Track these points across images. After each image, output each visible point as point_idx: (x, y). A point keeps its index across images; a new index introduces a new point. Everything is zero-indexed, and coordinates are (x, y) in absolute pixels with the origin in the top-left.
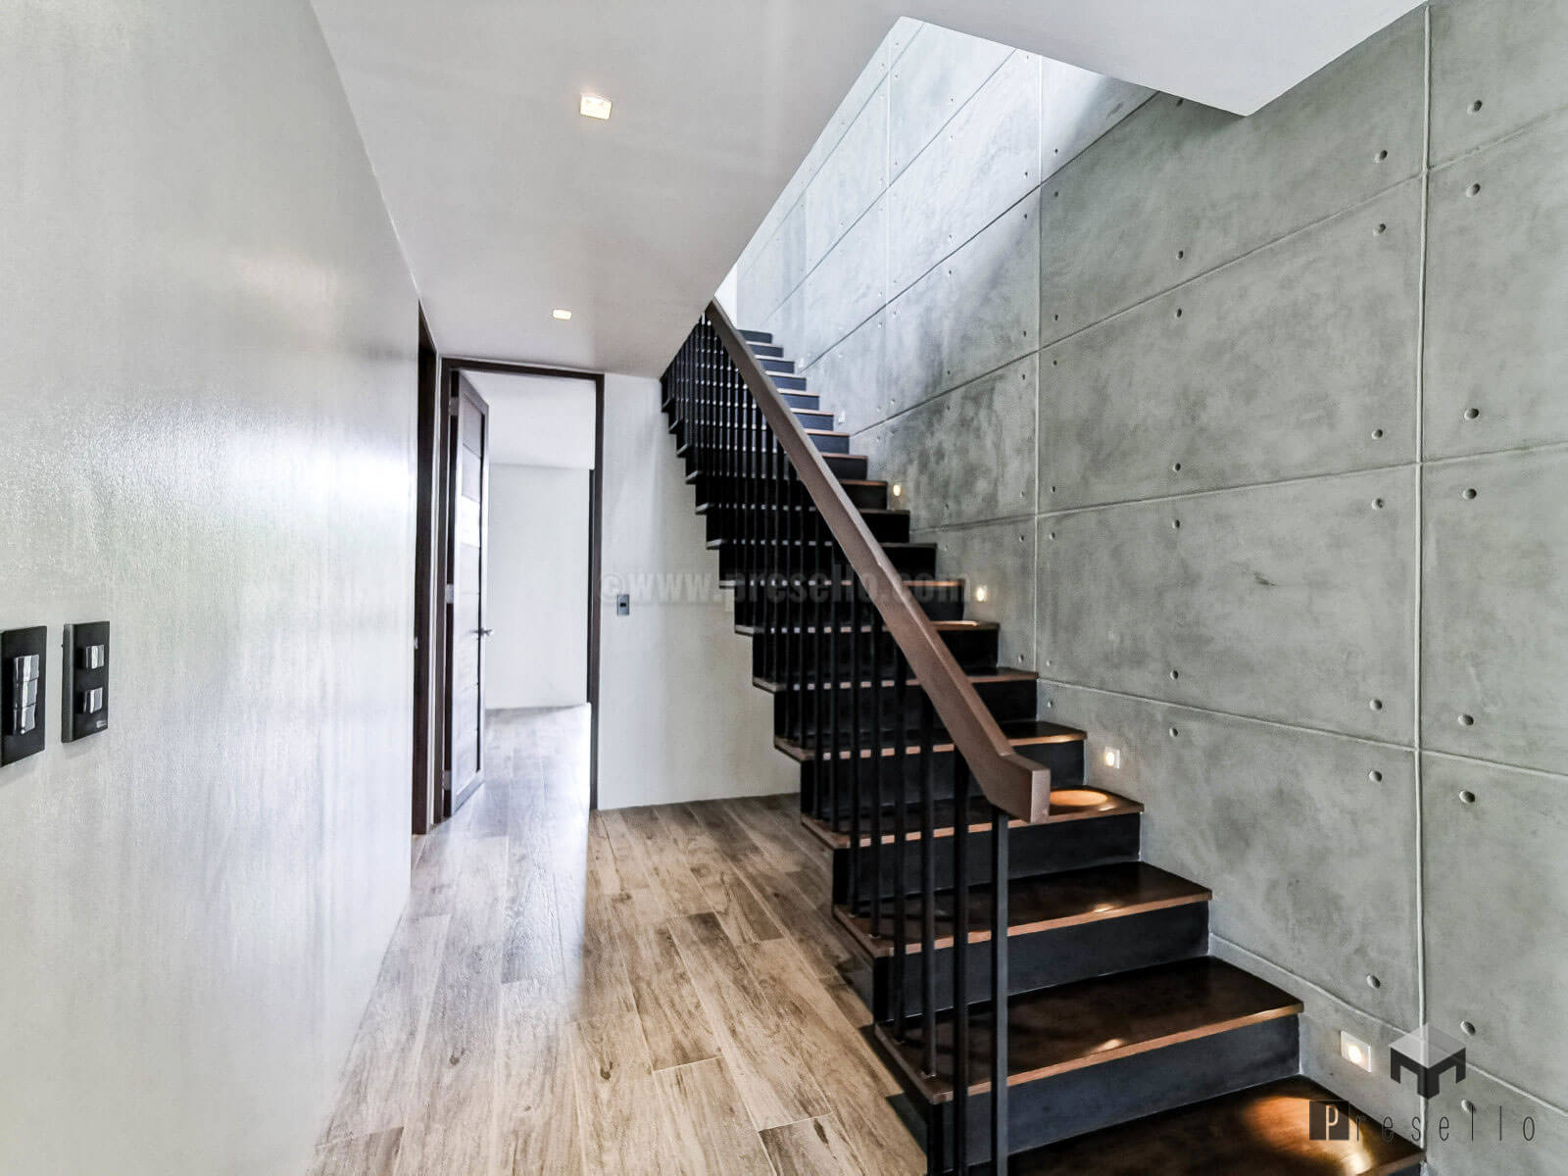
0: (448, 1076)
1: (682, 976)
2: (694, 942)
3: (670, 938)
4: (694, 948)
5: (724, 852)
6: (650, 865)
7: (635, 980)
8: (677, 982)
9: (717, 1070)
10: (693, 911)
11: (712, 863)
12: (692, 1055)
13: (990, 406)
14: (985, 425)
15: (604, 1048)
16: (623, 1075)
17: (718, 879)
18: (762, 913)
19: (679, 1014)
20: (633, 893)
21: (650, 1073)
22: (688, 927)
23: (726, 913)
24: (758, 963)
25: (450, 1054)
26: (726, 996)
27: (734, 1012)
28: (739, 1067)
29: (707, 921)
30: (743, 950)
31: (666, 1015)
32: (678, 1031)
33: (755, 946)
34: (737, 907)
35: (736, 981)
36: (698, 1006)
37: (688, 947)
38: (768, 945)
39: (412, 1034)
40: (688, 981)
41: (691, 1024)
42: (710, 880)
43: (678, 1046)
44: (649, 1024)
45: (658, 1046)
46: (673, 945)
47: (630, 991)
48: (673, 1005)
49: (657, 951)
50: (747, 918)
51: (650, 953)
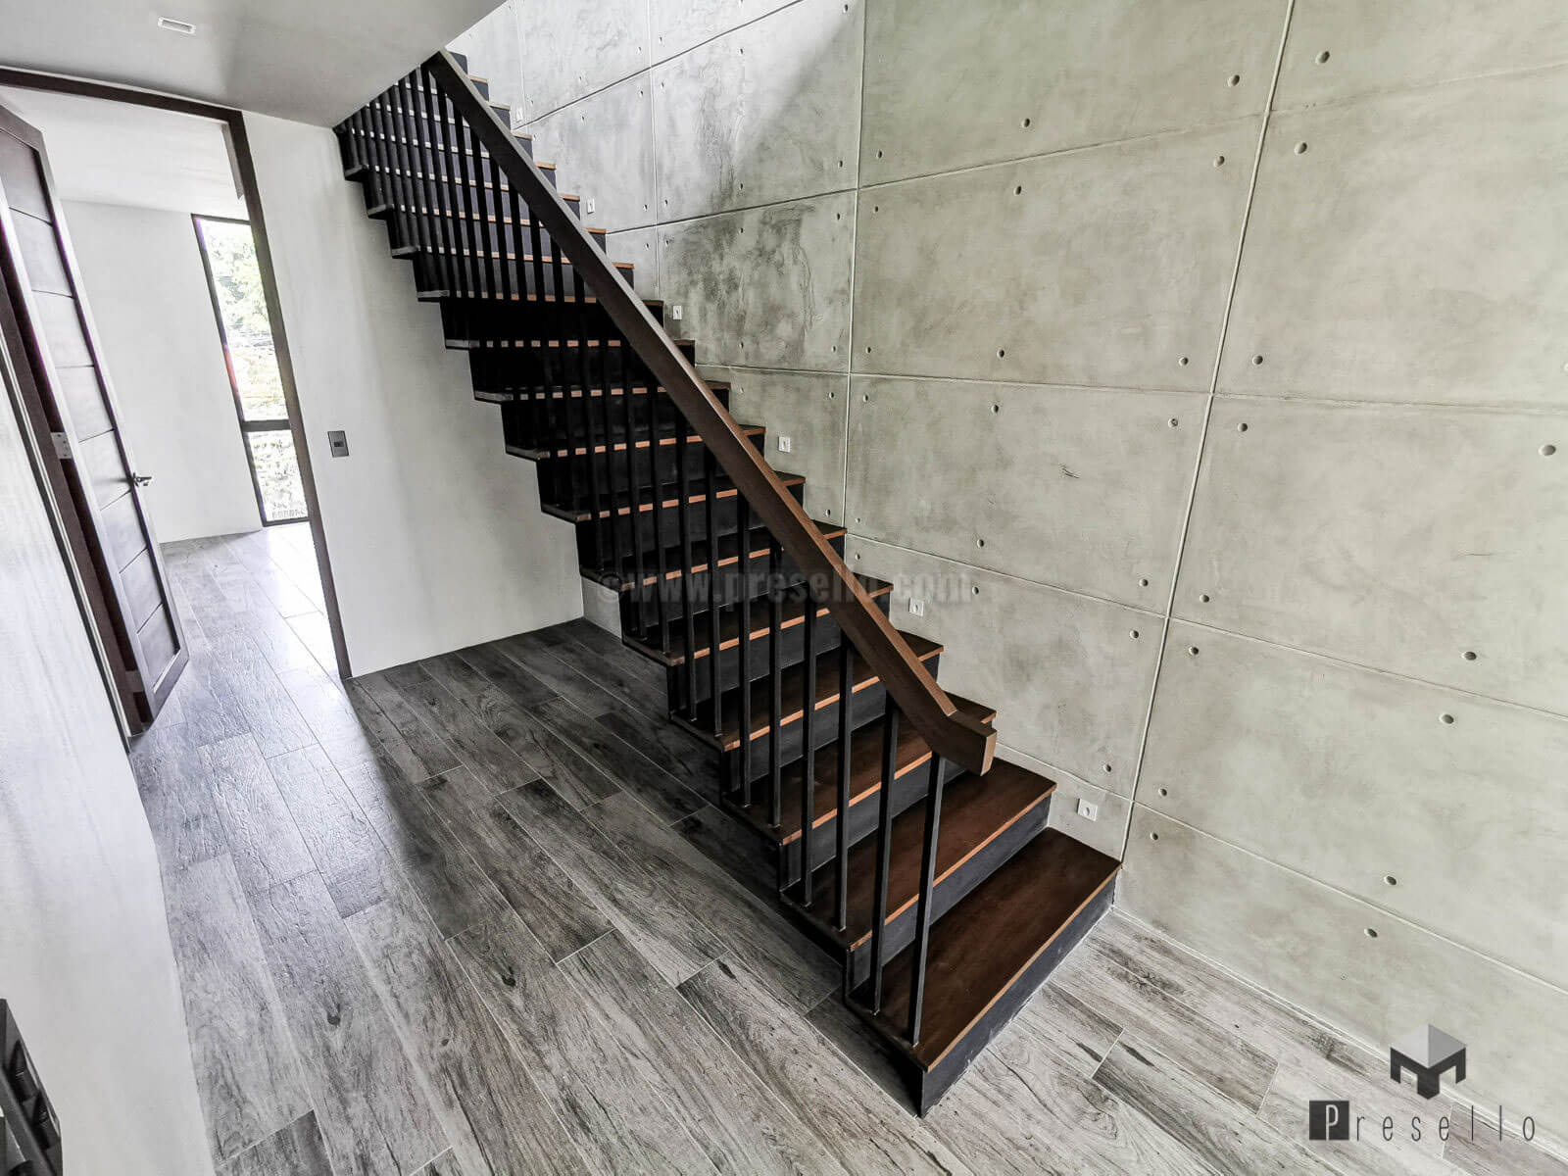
0: (337, 1039)
1: (541, 856)
2: (536, 817)
3: (509, 818)
4: (540, 824)
5: (523, 706)
6: (447, 736)
7: (494, 874)
8: (539, 865)
9: (615, 943)
10: (521, 783)
11: (515, 721)
12: (586, 935)
13: (796, 239)
14: (789, 262)
15: (495, 955)
16: (527, 976)
17: (529, 738)
18: (590, 768)
19: (556, 899)
20: (444, 773)
21: (553, 966)
22: (521, 801)
23: (554, 777)
24: (609, 824)
25: (325, 1016)
26: (592, 867)
27: (606, 881)
28: (633, 933)
29: (538, 789)
30: (589, 815)
31: (542, 903)
32: (562, 915)
33: (597, 807)
34: (563, 767)
35: (594, 849)
36: (570, 884)
37: (533, 825)
38: (610, 802)
39: (263, 1008)
40: (549, 861)
41: (571, 904)
42: (522, 742)
43: (568, 929)
44: (529, 916)
45: (549, 936)
46: (516, 826)
47: (494, 887)
48: (546, 891)
49: (502, 836)
50: (576, 776)
51: (495, 841)
